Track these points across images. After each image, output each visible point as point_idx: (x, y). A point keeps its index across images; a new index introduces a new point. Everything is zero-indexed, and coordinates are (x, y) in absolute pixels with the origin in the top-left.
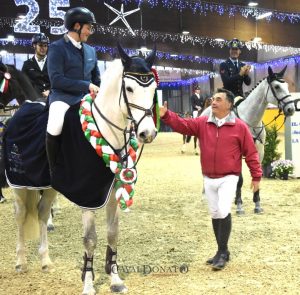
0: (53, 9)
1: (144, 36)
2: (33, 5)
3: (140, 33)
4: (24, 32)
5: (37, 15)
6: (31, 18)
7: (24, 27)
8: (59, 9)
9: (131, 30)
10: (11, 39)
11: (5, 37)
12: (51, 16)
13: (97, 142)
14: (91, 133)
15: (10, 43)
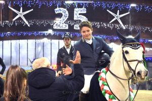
0: (76, 14)
1: (131, 29)
2: (65, 13)
3: (128, 27)
4: (59, 28)
5: (67, 18)
6: (64, 20)
7: (59, 26)
8: (80, 14)
9: (123, 26)
10: (50, 31)
11: (47, 30)
12: (75, 19)
13: (110, 97)
14: (106, 92)
15: (50, 34)
